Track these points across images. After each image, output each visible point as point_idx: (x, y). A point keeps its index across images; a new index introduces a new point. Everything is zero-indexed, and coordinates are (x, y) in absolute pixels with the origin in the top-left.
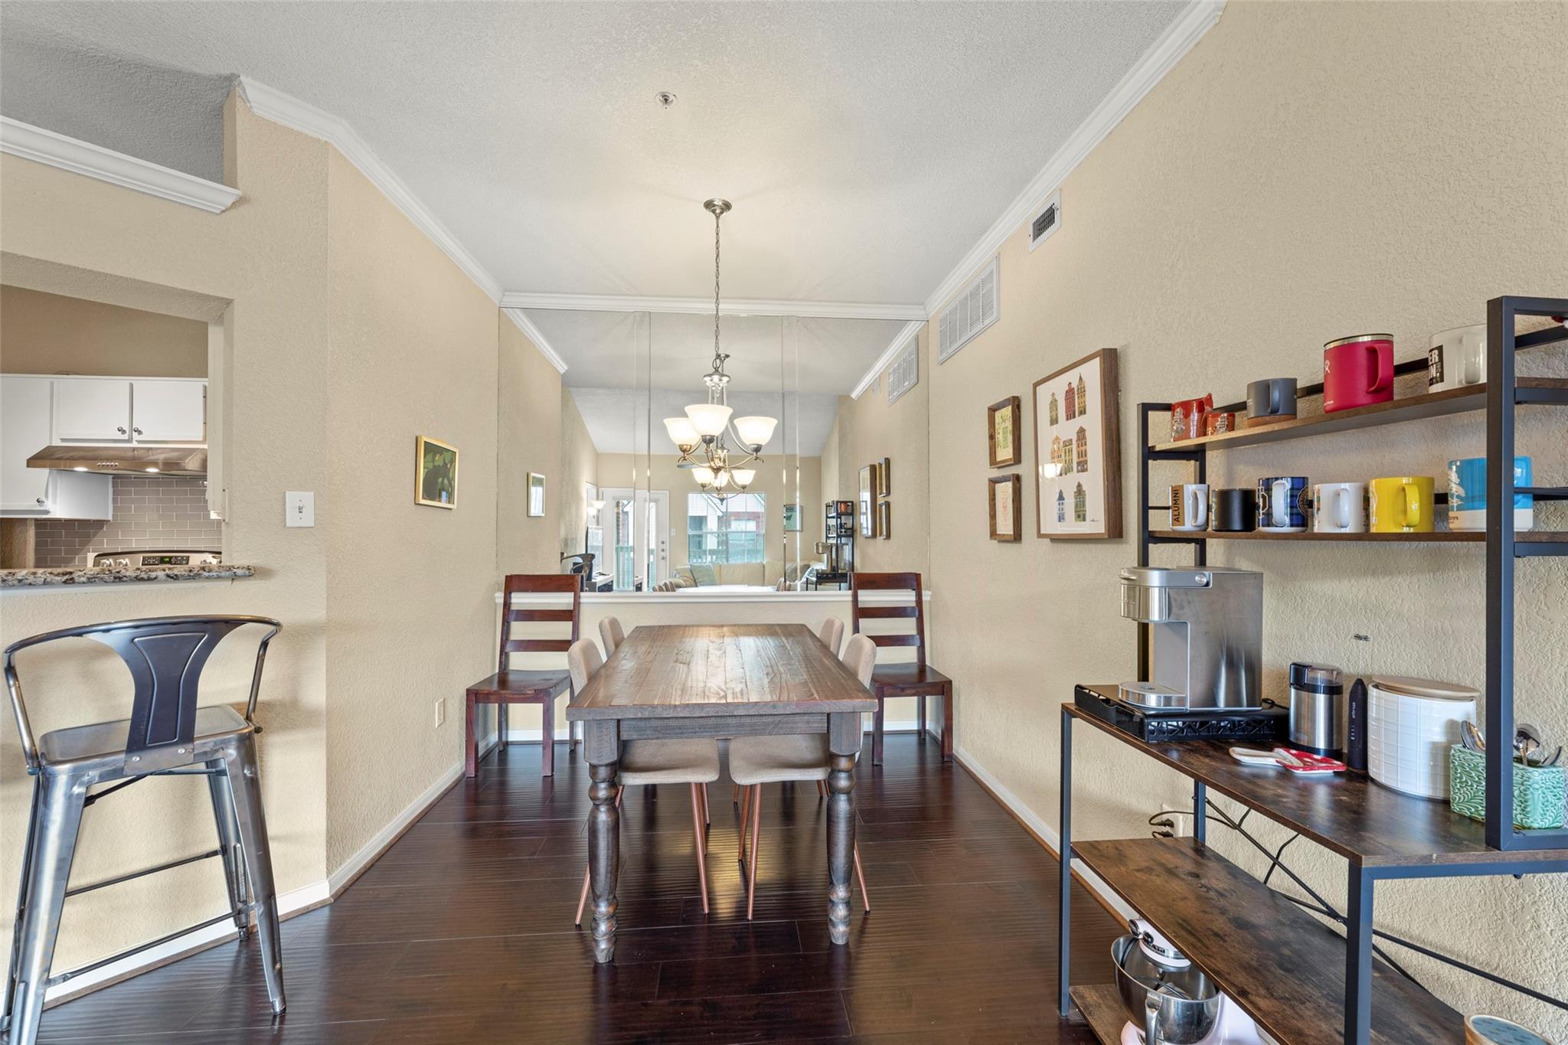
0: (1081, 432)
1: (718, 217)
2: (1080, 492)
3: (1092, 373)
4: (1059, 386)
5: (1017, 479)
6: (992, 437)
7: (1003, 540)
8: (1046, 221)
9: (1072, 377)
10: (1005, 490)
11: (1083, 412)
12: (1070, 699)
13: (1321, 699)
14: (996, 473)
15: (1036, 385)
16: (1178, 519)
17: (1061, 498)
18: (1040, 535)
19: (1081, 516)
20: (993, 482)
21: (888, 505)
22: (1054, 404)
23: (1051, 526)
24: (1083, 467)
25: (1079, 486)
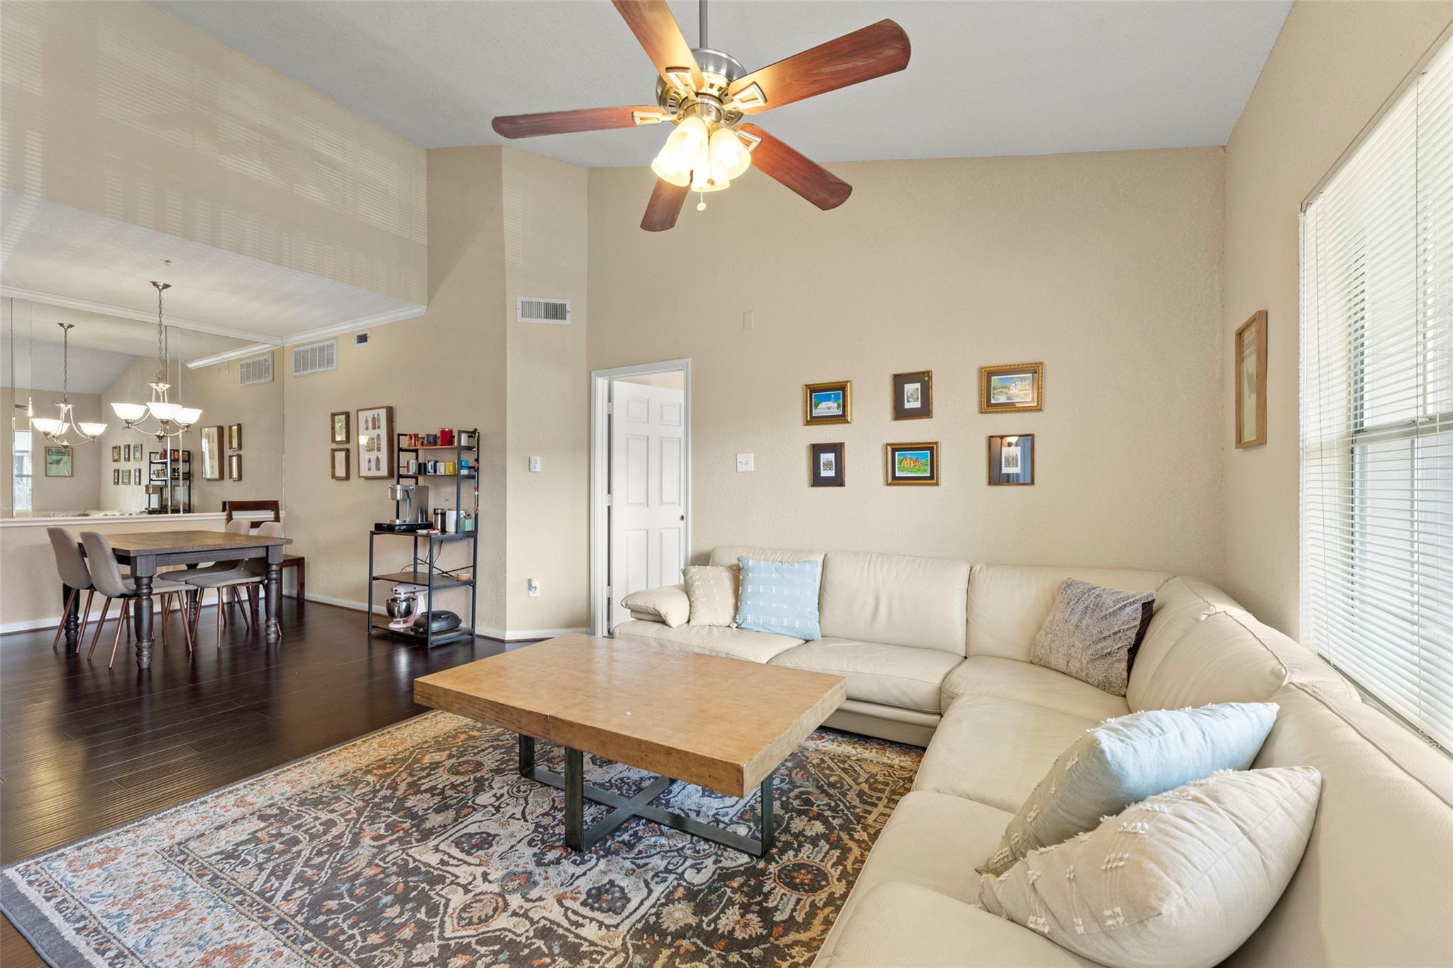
0: (378, 437)
1: (160, 291)
2: (378, 459)
3: (383, 414)
4: (369, 414)
5: (348, 451)
6: (333, 428)
7: (339, 479)
8: (363, 339)
9: (375, 412)
10: (340, 456)
11: (379, 428)
12: (373, 530)
13: (439, 516)
14: (335, 446)
15: (358, 411)
16: (408, 471)
17: (370, 461)
18: (360, 477)
19: (378, 468)
20: (334, 451)
21: (239, 457)
22: (367, 421)
23: (364, 472)
24: (379, 449)
25: (377, 458)
